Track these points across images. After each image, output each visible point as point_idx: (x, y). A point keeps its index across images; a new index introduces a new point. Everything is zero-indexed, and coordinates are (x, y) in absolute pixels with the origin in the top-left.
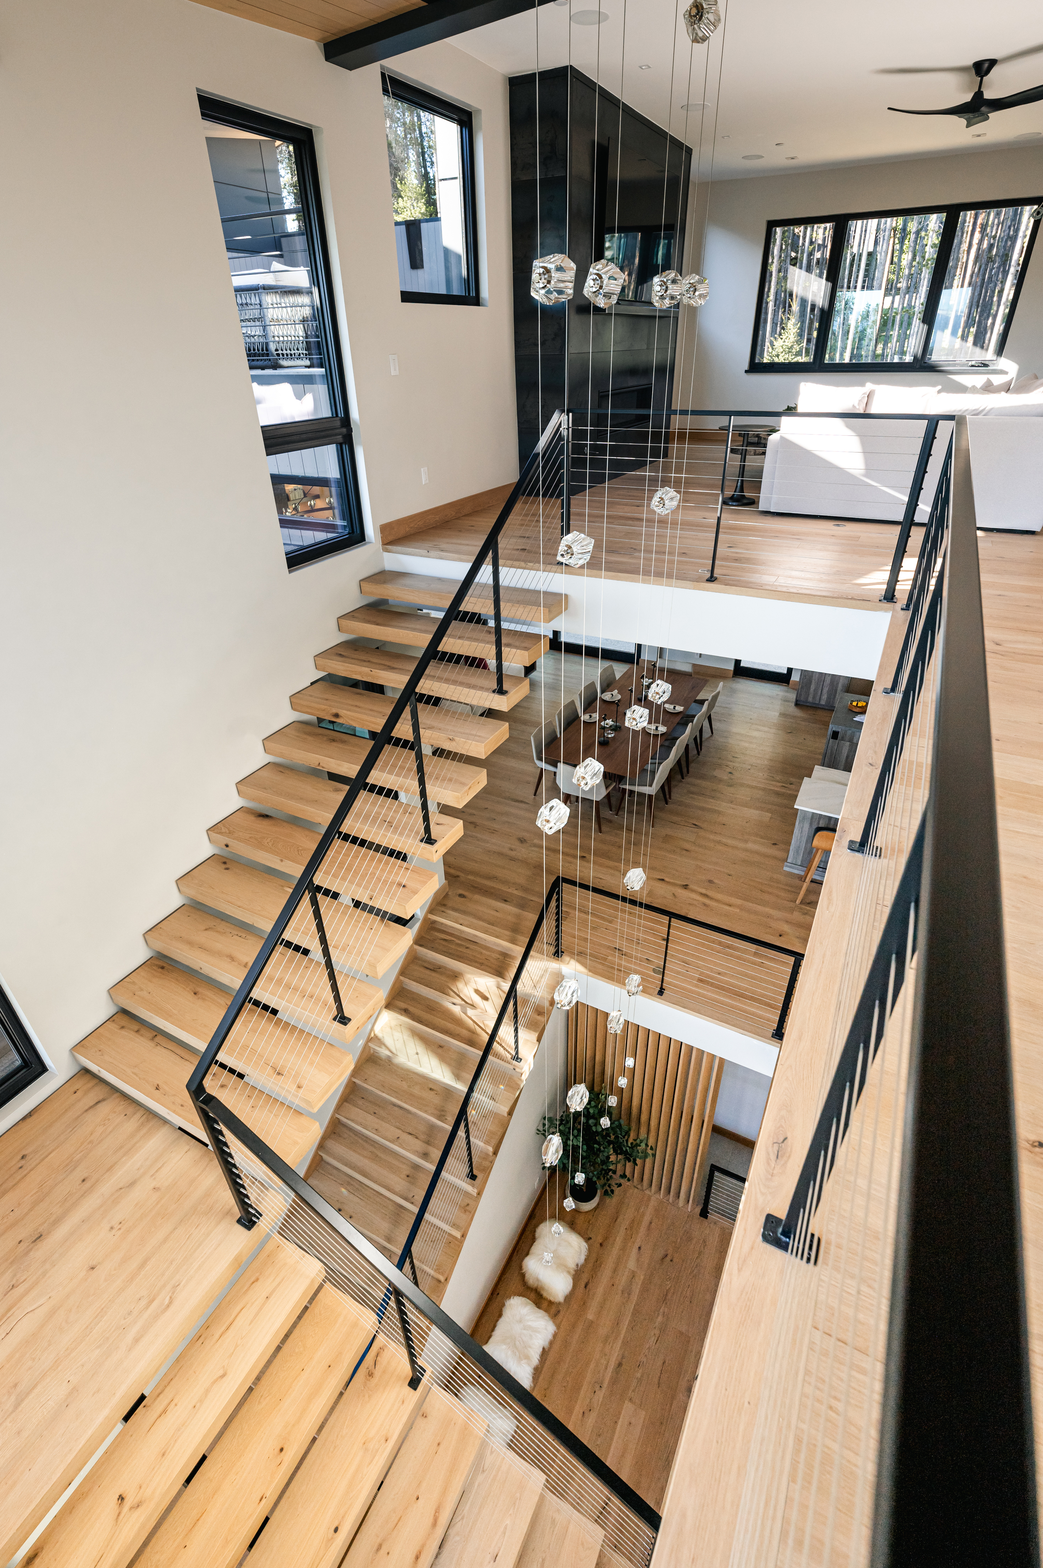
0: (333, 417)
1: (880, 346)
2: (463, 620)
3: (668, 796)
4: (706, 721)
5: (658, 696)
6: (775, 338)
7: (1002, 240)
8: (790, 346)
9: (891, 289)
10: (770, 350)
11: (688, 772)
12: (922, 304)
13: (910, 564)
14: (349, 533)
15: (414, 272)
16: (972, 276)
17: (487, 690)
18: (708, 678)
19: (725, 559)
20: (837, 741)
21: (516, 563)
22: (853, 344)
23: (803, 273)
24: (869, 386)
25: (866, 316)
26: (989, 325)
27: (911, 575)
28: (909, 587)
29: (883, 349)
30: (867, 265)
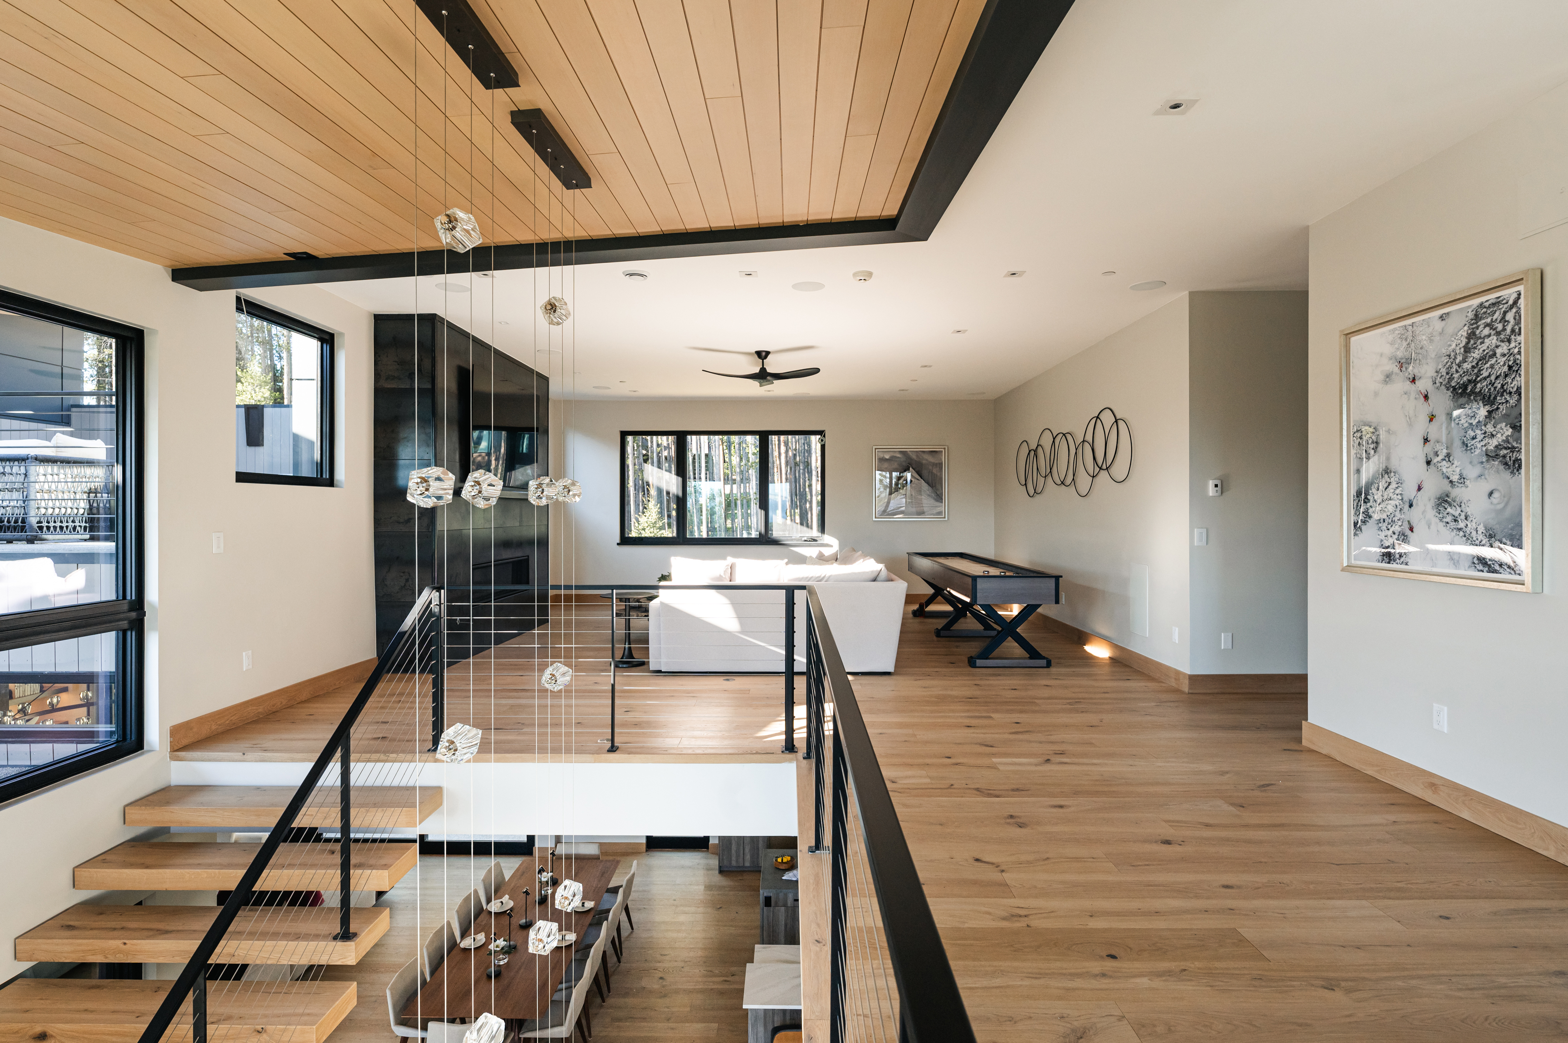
0: (117, 600)
1: (729, 522)
2: (295, 840)
3: (586, 1034)
4: (624, 915)
5: (567, 902)
6: (640, 515)
7: (801, 452)
8: (653, 521)
9: (727, 480)
10: (637, 524)
11: (609, 991)
12: (755, 493)
13: (800, 711)
14: (117, 742)
15: (252, 449)
16: (786, 474)
17: (325, 937)
18: (618, 858)
19: (625, 725)
20: (772, 908)
21: (375, 756)
22: (707, 519)
23: (655, 469)
24: (730, 560)
25: (712, 498)
26: (808, 507)
27: (804, 723)
28: (805, 735)
29: (732, 524)
30: (706, 462)
